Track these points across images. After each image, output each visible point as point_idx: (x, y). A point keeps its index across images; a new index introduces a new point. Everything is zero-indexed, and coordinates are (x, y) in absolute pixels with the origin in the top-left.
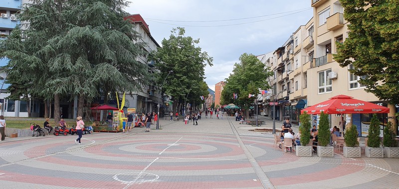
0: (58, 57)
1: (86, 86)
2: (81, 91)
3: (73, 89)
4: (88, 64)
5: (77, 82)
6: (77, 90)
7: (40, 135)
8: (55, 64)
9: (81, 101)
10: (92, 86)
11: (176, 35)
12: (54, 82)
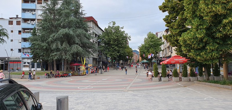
0: (55, 43)
1: (67, 55)
2: (66, 58)
3: (62, 57)
4: (68, 45)
5: (63, 54)
6: (64, 57)
7: (49, 78)
8: (54, 46)
9: (65, 62)
10: (70, 55)
11: (111, 25)
12: (54, 54)
